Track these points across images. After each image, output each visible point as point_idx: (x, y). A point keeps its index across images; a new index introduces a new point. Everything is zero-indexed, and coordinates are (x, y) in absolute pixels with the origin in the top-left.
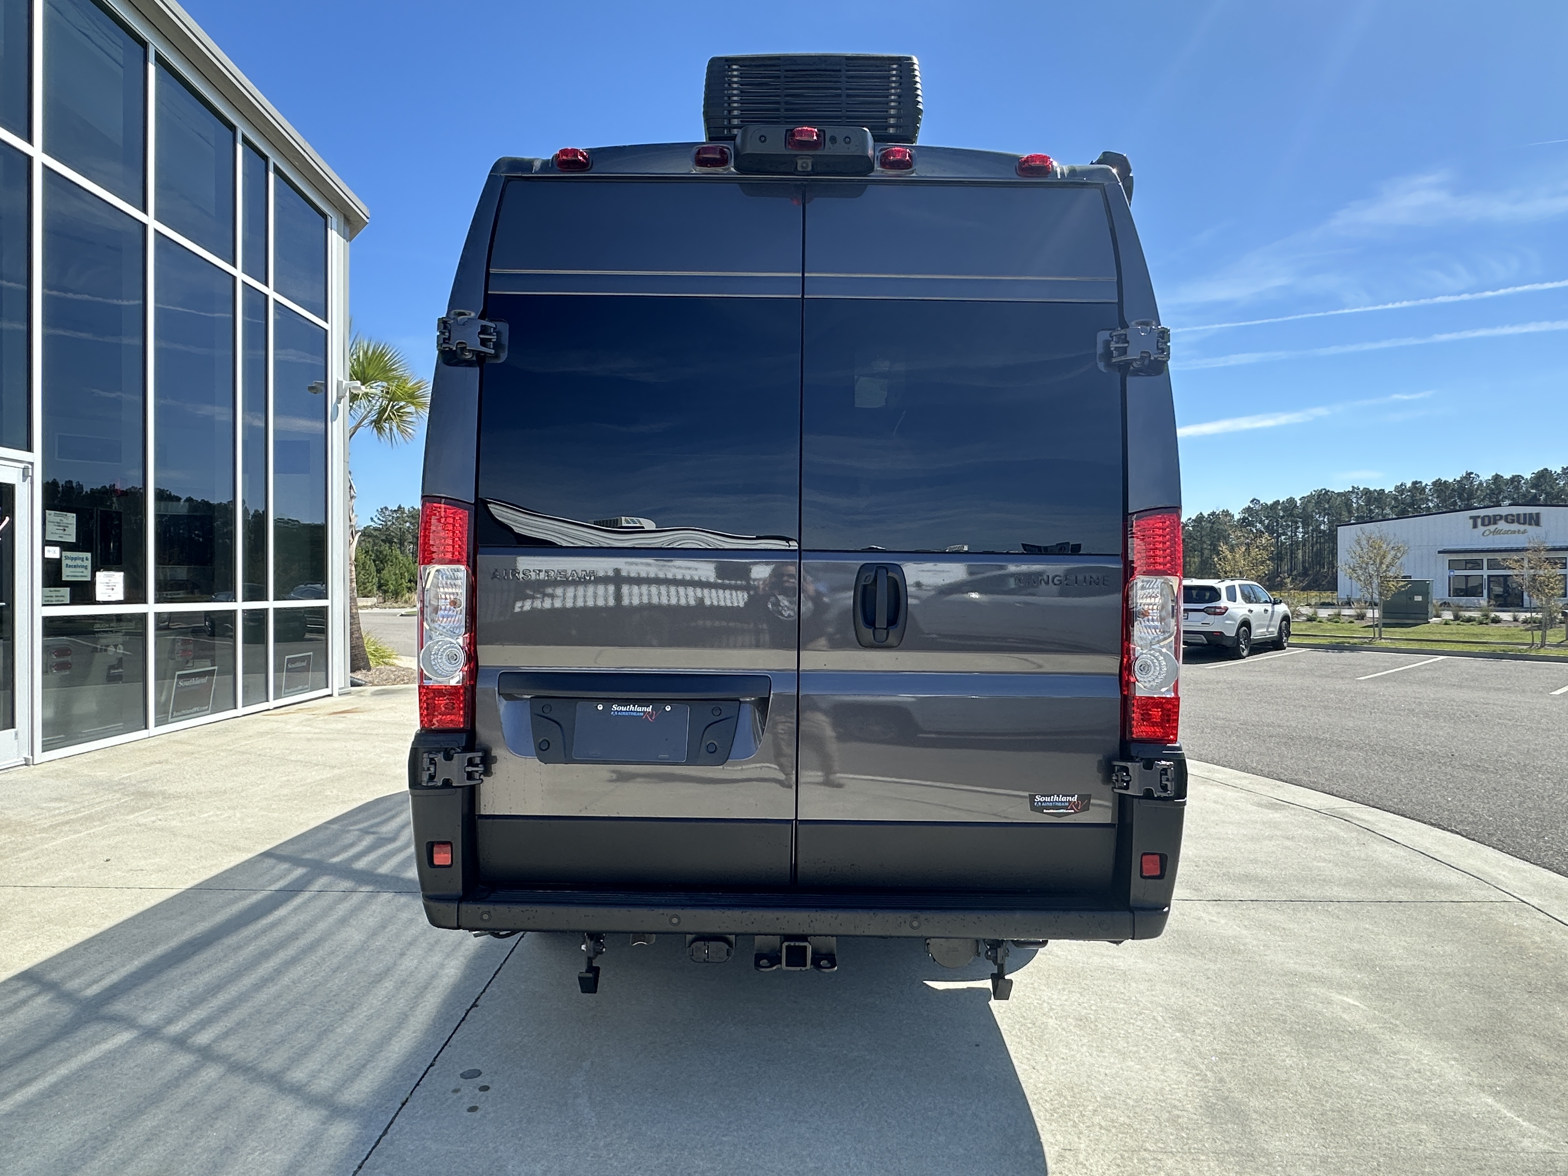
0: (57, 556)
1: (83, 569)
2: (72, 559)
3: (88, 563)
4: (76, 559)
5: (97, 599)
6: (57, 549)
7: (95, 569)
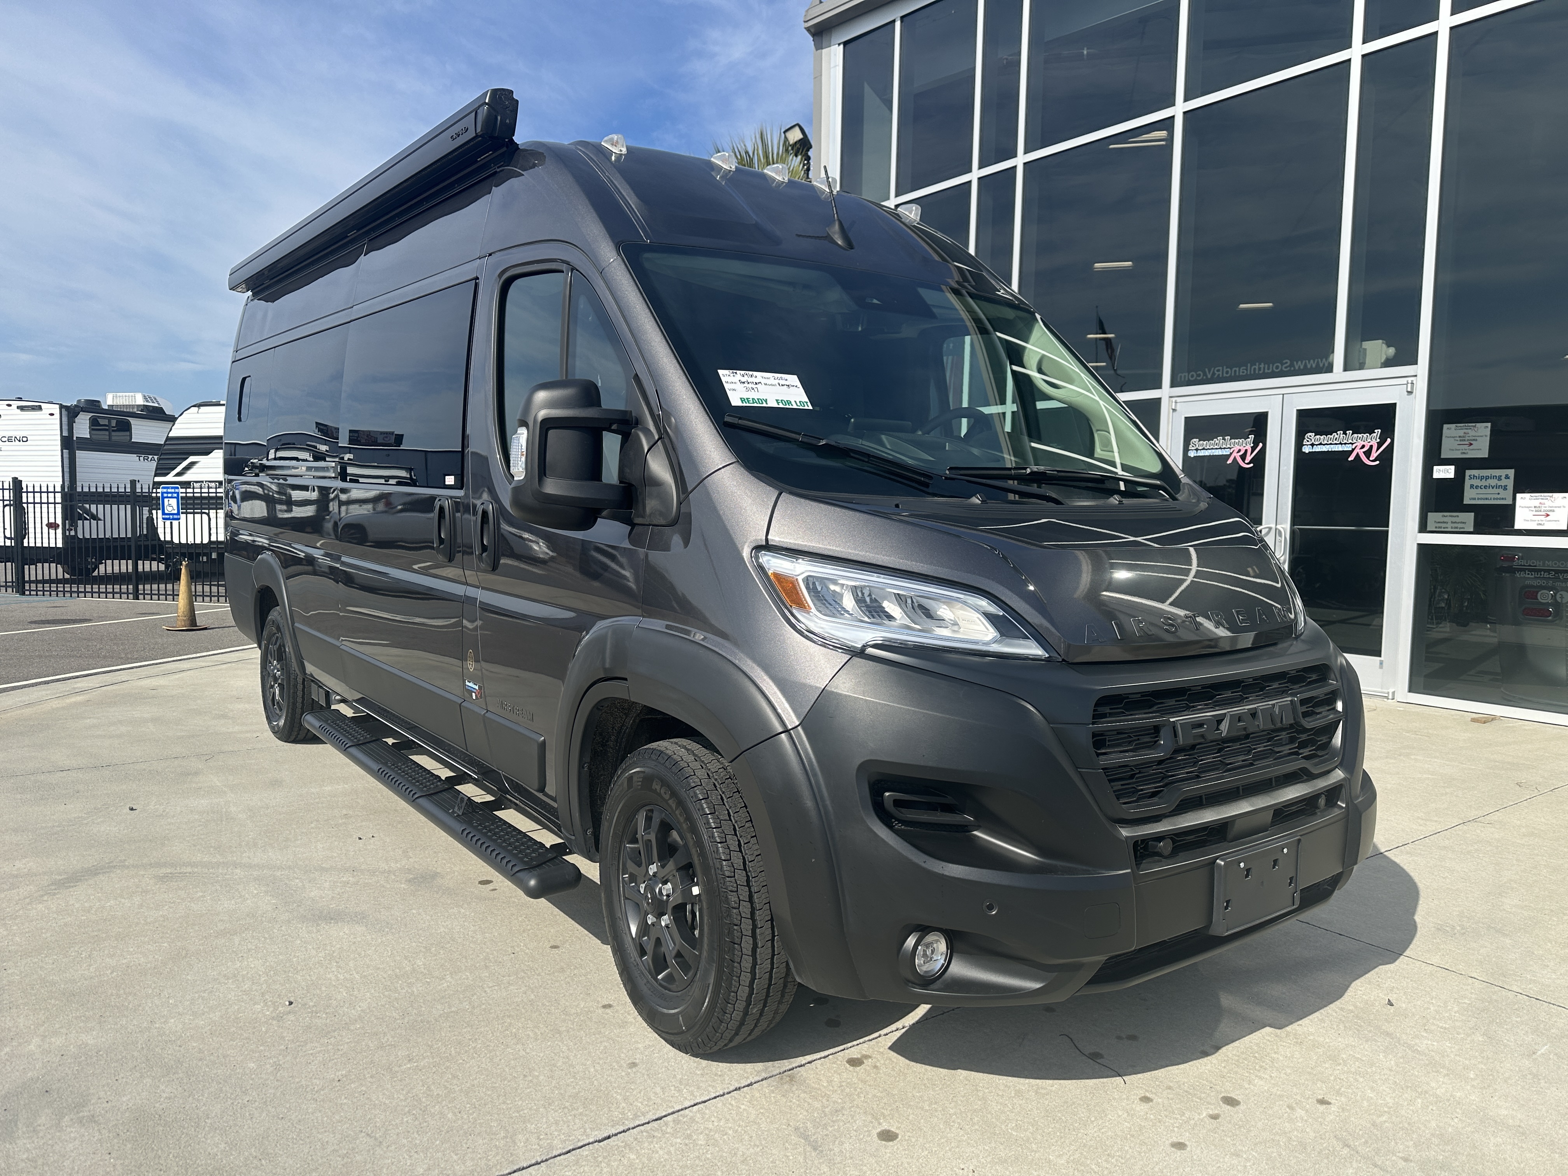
0: (1451, 475)
1: (1500, 490)
2: (1482, 478)
3: (1510, 483)
4: (1487, 478)
5: (1517, 526)
6: (1453, 467)
7: (1520, 487)
